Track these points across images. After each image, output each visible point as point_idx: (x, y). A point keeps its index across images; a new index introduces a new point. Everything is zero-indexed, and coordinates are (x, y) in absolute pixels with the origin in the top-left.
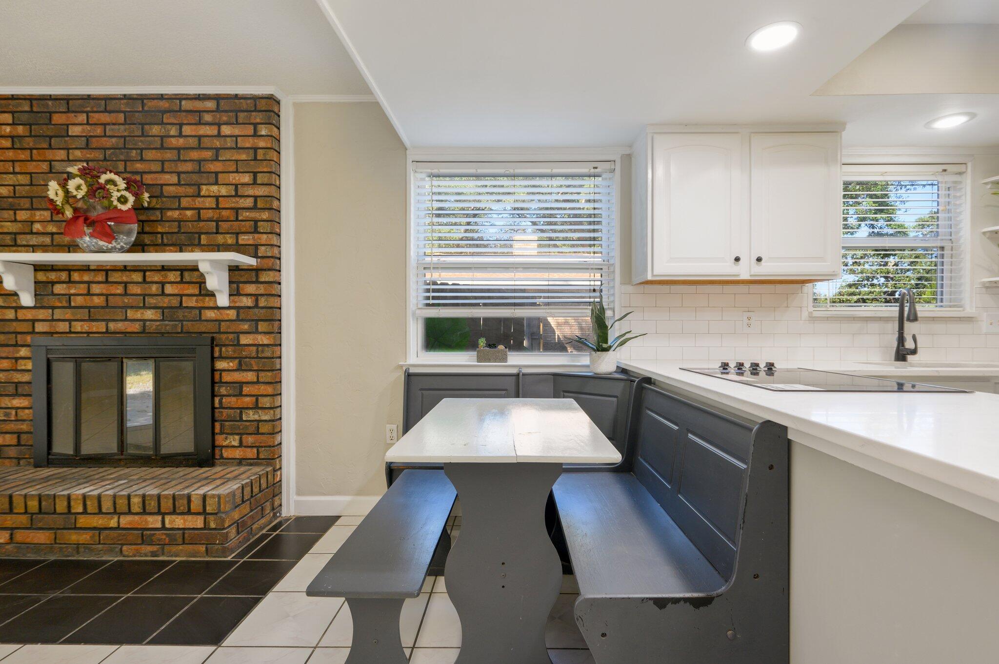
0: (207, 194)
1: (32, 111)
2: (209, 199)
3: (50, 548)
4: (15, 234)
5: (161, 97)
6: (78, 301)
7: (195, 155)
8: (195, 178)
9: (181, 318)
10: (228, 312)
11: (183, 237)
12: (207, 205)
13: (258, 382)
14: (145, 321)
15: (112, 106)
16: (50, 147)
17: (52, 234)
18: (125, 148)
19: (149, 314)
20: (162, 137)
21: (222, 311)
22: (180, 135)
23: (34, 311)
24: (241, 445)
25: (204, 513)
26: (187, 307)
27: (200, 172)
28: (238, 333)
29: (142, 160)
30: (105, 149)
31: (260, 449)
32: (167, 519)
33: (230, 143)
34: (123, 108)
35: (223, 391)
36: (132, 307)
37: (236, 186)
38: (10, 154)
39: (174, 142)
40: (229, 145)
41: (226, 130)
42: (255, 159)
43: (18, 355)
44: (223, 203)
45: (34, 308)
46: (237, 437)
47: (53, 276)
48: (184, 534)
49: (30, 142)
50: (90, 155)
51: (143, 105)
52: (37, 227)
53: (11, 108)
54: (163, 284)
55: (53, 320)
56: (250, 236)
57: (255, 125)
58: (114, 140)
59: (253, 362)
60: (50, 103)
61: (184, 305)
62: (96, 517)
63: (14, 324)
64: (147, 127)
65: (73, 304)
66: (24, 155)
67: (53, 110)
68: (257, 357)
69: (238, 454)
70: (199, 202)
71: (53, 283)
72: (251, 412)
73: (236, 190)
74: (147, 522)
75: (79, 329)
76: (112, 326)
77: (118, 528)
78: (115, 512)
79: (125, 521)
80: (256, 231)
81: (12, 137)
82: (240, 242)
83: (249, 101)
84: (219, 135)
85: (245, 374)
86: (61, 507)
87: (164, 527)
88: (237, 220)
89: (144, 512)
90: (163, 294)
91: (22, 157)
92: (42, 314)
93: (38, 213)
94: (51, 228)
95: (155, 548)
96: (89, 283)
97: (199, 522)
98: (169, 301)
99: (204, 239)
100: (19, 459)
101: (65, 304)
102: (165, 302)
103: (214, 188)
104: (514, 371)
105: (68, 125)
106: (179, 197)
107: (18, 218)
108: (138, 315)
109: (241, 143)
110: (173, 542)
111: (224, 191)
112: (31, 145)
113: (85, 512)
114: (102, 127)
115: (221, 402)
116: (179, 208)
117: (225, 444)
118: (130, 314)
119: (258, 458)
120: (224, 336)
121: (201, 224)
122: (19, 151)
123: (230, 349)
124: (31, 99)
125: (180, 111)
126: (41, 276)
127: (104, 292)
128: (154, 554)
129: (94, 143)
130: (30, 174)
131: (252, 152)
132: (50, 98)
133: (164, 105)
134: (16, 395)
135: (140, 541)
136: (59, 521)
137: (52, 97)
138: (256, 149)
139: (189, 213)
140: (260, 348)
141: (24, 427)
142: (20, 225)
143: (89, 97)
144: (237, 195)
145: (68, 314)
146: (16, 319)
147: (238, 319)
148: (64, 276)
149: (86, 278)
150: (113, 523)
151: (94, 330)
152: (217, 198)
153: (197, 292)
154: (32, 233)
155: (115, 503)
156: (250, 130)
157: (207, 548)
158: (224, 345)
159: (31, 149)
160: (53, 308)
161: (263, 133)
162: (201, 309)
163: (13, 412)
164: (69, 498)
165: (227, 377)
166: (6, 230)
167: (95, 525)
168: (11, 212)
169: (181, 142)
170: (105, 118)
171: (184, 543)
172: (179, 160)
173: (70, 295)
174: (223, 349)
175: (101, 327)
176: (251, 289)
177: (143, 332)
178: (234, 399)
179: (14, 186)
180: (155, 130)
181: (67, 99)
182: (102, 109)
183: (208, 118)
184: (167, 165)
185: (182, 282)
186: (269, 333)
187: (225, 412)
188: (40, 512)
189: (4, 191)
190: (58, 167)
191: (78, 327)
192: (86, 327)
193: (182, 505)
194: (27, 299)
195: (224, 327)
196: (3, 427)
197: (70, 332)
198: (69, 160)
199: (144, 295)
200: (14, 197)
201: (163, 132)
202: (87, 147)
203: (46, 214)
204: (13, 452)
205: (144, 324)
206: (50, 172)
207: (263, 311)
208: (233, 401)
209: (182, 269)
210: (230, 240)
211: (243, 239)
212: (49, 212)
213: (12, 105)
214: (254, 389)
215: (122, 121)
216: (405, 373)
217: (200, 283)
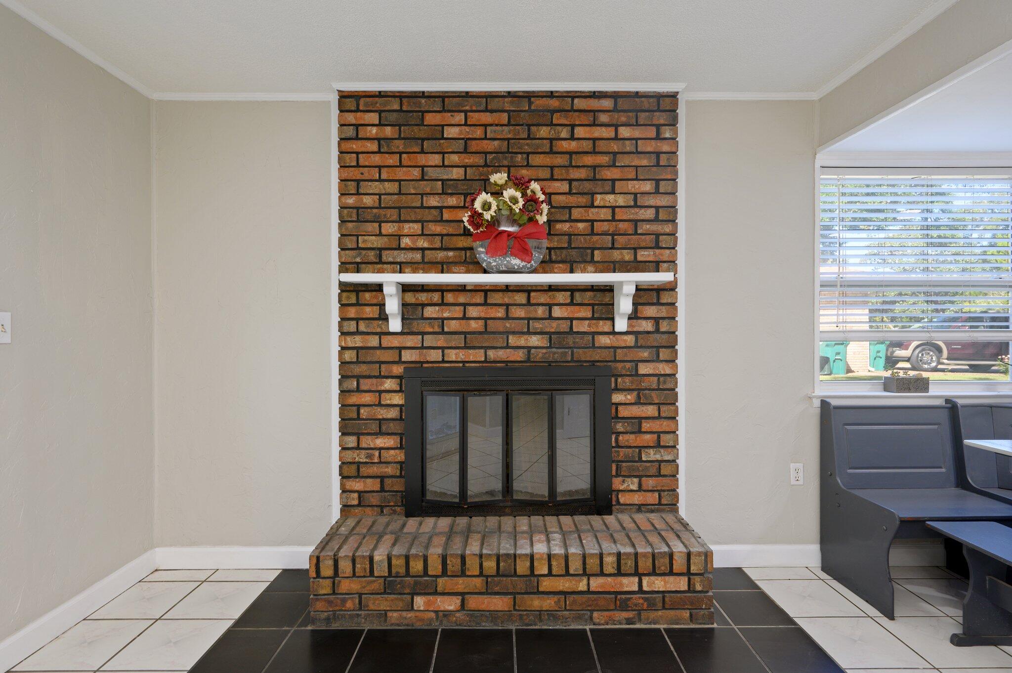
0: (602, 204)
1: (401, 111)
2: (605, 210)
3: (508, 615)
4: (380, 249)
5: (551, 95)
6: (453, 326)
7: (589, 160)
8: (587, 186)
9: (571, 344)
10: (625, 337)
11: (574, 253)
12: (602, 217)
13: (659, 417)
14: (529, 348)
15: (494, 104)
16: (422, 152)
17: (423, 249)
18: (508, 152)
19: (534, 341)
20: (551, 140)
21: (618, 336)
22: (572, 138)
23: (401, 338)
24: (640, 488)
25: (688, 573)
26: (578, 333)
27: (594, 179)
28: (637, 362)
29: (528, 165)
30: (486, 153)
31: (662, 494)
32: (645, 581)
33: (629, 146)
34: (507, 107)
35: (620, 427)
36: (514, 333)
37: (635, 195)
38: (376, 159)
39: (566, 145)
40: (628, 149)
41: (624, 132)
42: (658, 165)
43: (383, 388)
44: (620, 215)
45: (401, 333)
46: (636, 480)
47: (423, 297)
48: (664, 597)
49: (400, 145)
50: (469, 160)
51: (530, 104)
52: (406, 242)
53: (378, 107)
54: (550, 306)
55: (423, 347)
56: (651, 252)
57: (658, 127)
58: (496, 143)
59: (654, 394)
60: (423, 101)
61: (575, 330)
62: (562, 580)
63: (378, 352)
64: (533, 128)
65: (446, 329)
66: (392, 160)
67: (426, 109)
68: (659, 389)
69: (637, 499)
70: (592, 214)
71: (423, 305)
72: (651, 451)
73: (635, 200)
74: (621, 584)
75: (453, 358)
76: (491, 354)
77: (588, 592)
78: (584, 574)
79: (596, 583)
80: (657, 246)
81: (379, 140)
82: (639, 258)
83: (651, 100)
84: (616, 138)
85: (644, 408)
86: (522, 567)
87: (641, 590)
88: (636, 233)
89: (619, 573)
90: (550, 317)
91: (391, 162)
92: (411, 341)
93: (407, 226)
94: (423, 243)
95: (630, 615)
96: (465, 305)
97: (682, 584)
98: (558, 325)
99: (597, 255)
100: (382, 507)
101: (437, 329)
102: (553, 326)
103: (611, 197)
105: (443, 126)
106: (570, 208)
107: (384, 232)
108: (522, 341)
109: (642, 146)
110: (652, 606)
111: (621, 200)
112: (401, 149)
113: (550, 574)
114: (483, 128)
115: (617, 440)
116: (570, 220)
117: (622, 488)
118: (513, 340)
119: (660, 504)
120: (619, 366)
121: (595, 238)
122: (387, 155)
123: (627, 379)
124: (401, 96)
125: (573, 110)
126: (410, 298)
127: (483, 315)
128: (629, 621)
129: (474, 146)
130: (400, 181)
131: (654, 156)
132: (422, 95)
133: (554, 103)
134: (380, 433)
135: (613, 607)
136: (521, 585)
137: (426, 94)
138: (658, 154)
139: (581, 226)
140: (662, 379)
141: (389, 470)
142: (386, 239)
143: (467, 95)
144: (636, 206)
145: (441, 341)
146: (380, 347)
147: (636, 346)
148: (436, 297)
149: (462, 299)
150: (582, 586)
151: (471, 358)
152: (613, 208)
153: (590, 315)
154: (399, 248)
155: (584, 563)
156: (652, 131)
157: (691, 615)
158: (621, 376)
159: (401, 153)
160: (423, 334)
161: (667, 135)
162: (594, 334)
163: (377, 453)
164: (532, 557)
165: (624, 412)
166: (369, 245)
167: (561, 588)
168: (376, 225)
169: (573, 145)
170: (486, 118)
171: (664, 608)
172: (571, 166)
173: (443, 319)
175: (479, 355)
176: (651, 311)
177: (528, 360)
178: (632, 436)
179: (380, 195)
180: (544, 132)
181: (443, 97)
182: (483, 108)
183: (603, 118)
184: (556, 171)
185: (572, 303)
186: (672, 361)
187: (622, 451)
188: (498, 574)
189: (368, 201)
190: (432, 173)
191: (452, 355)
192: (462, 355)
193: (663, 564)
194: (395, 325)
195: (620, 355)
196: (364, 470)
197: (443, 361)
198: (444, 166)
199: (529, 319)
200: (380, 207)
201: (552, 135)
202: (465, 151)
203: (416, 227)
204: (374, 499)
205: (529, 352)
206: (423, 179)
207: (665, 336)
208: (630, 439)
209: (572, 289)
210: (628, 256)
211: (643, 255)
212: (420, 225)
213: (379, 103)
214: (656, 426)
215: (506, 121)
216: (817, 403)
217: (593, 305)
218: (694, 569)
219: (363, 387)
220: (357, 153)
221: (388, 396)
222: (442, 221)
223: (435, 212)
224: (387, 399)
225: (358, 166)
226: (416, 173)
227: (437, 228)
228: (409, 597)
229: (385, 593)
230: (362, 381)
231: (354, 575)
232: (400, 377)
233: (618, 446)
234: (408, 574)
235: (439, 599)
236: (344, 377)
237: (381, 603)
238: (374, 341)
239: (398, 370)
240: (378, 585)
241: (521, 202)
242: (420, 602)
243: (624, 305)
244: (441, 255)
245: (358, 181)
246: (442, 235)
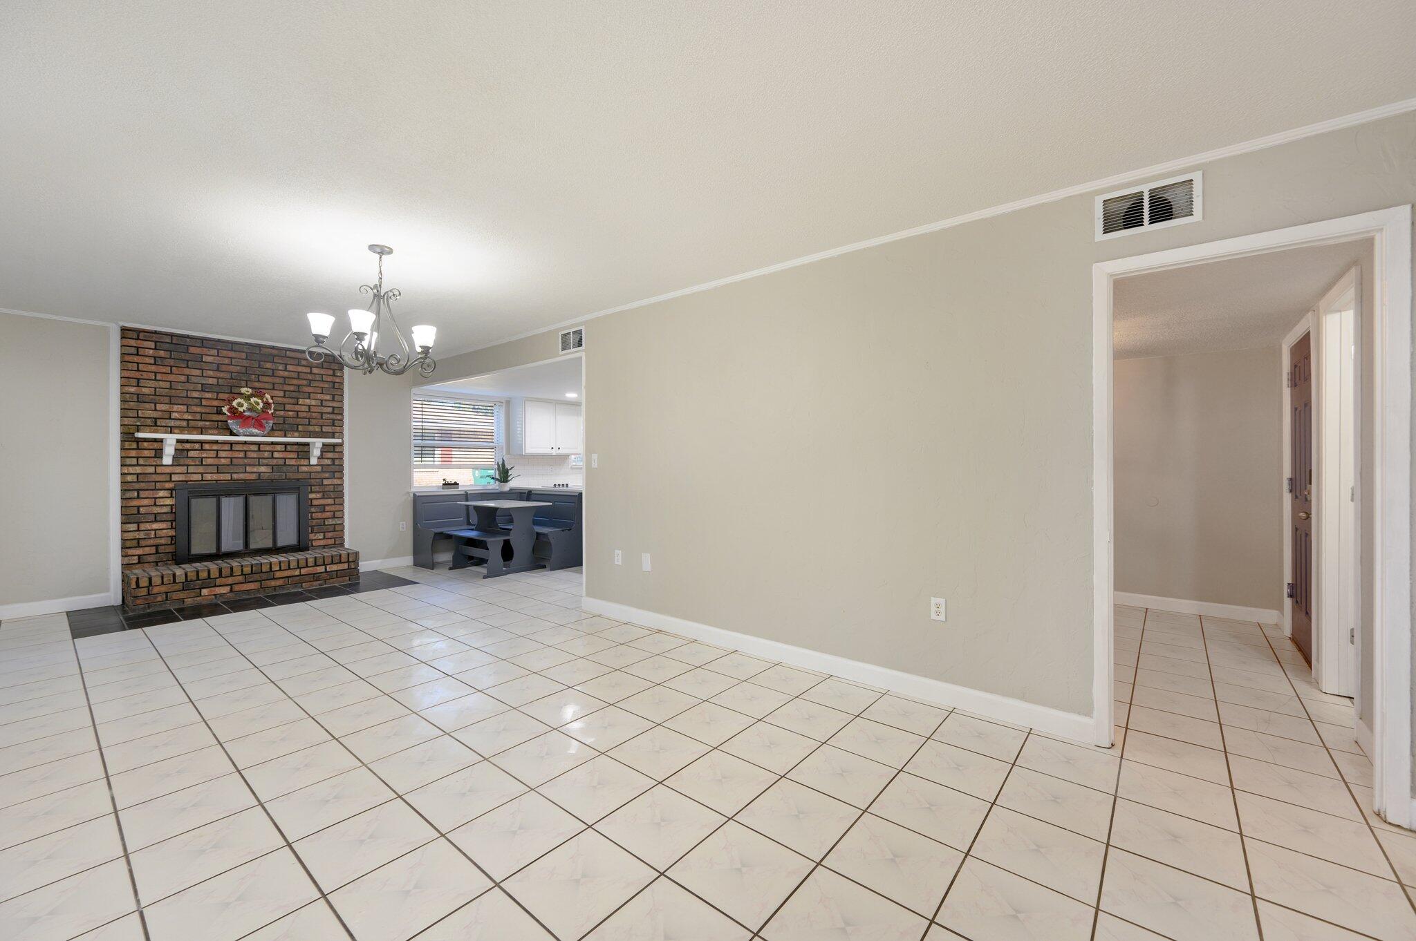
0: (303, 404)
1: (172, 343)
2: (304, 406)
4: (156, 419)
5: (273, 347)
6: (210, 461)
7: (295, 382)
8: (295, 394)
9: (285, 471)
10: (316, 467)
11: (286, 426)
12: (303, 410)
13: (335, 504)
14: (259, 473)
15: (236, 348)
16: (188, 367)
17: (188, 420)
19: (263, 469)
20: (273, 370)
21: (312, 467)
22: (286, 370)
23: (171, 468)
24: (324, 538)
25: (348, 562)
26: (289, 465)
27: (298, 391)
28: (322, 479)
30: (232, 373)
31: (336, 539)
32: (328, 567)
33: (318, 378)
34: (245, 350)
35: (313, 510)
36: (250, 465)
37: (322, 401)
38: (153, 368)
39: (282, 373)
40: (317, 379)
41: (315, 370)
42: (334, 388)
43: (158, 496)
44: (313, 409)
45: (172, 465)
46: (322, 534)
47: (188, 446)
48: (337, 573)
49: (172, 362)
51: (260, 350)
52: (174, 415)
53: (154, 339)
54: (272, 452)
55: (187, 473)
56: (330, 428)
57: (334, 370)
58: (238, 368)
59: (331, 494)
60: (188, 340)
61: (287, 464)
62: (286, 572)
63: (154, 476)
64: (262, 363)
65: (204, 463)
67: (190, 344)
68: (334, 491)
69: (322, 543)
70: (297, 408)
71: (188, 450)
72: (330, 520)
73: (322, 403)
74: (317, 570)
75: (210, 478)
76: (235, 476)
77: (300, 575)
78: (298, 567)
79: (304, 571)
80: (333, 425)
81: (156, 357)
84: (311, 373)
85: (326, 500)
86: (266, 568)
87: (326, 571)
88: (322, 419)
89: (316, 565)
90: (273, 457)
91: (164, 371)
92: (178, 469)
93: (176, 406)
94: (187, 416)
95: (321, 582)
96: (217, 451)
97: (345, 566)
98: (277, 462)
99: (300, 428)
100: (157, 563)
101: (198, 463)
102: (274, 462)
103: (308, 401)
104: (463, 493)
105: (202, 355)
106: (284, 404)
107: (158, 408)
108: (255, 469)
109: (325, 378)
110: (331, 577)
111: (313, 403)
112: (172, 364)
113: (280, 570)
114: (230, 359)
115: (311, 516)
116: (284, 410)
117: (314, 538)
118: (249, 469)
119: (335, 544)
120: (313, 481)
121: (299, 420)
122: (161, 367)
123: (317, 487)
124: (172, 335)
125: (285, 356)
126: (182, 447)
127: (229, 456)
128: (320, 585)
129: (223, 368)
130: (171, 382)
131: (331, 384)
132: (188, 337)
133: (275, 352)
134: (156, 521)
135: (312, 580)
136: (264, 576)
137: (190, 337)
138: (334, 383)
139: (291, 413)
140: (336, 487)
141: (163, 541)
142: (160, 413)
143: (219, 341)
144: (322, 405)
145: (201, 469)
146: (156, 473)
147: (322, 471)
148: (197, 446)
149: (215, 447)
150: (297, 573)
151: (222, 478)
152: (309, 406)
153: (296, 457)
154: (170, 418)
155: (298, 563)
156: (330, 372)
157: (349, 578)
158: (314, 485)
159: (171, 366)
160: (188, 466)
161: (339, 374)
162: (298, 466)
163: (153, 533)
164: (271, 564)
165: (315, 502)
166: (147, 416)
167: (284, 575)
168: (152, 405)
169: (286, 374)
170: (232, 354)
171: (337, 577)
173: (202, 458)
174: (313, 487)
175: (228, 477)
176: (330, 455)
177: (259, 479)
179: (155, 388)
180: (269, 365)
181: (202, 340)
182: (230, 348)
183: (304, 362)
185: (285, 451)
186: (341, 478)
187: (314, 521)
188: (252, 573)
189: (145, 391)
190: (193, 379)
191: (208, 477)
192: (215, 477)
193: (336, 559)
194: (167, 460)
195: (313, 475)
196: (142, 543)
197: (202, 480)
198: (203, 376)
199: (259, 459)
200: (155, 395)
201: (274, 367)
202: (218, 370)
203: (183, 408)
204: (152, 558)
205: (259, 475)
206: (188, 382)
207: (337, 467)
208: (319, 515)
209: (286, 444)
210: (317, 429)
211: (325, 429)
212: (186, 407)
213: (155, 337)
214: (332, 508)
215: (245, 358)
216: (412, 495)
217: (298, 452)
218: (350, 560)
219: (141, 496)
220: (138, 363)
221: (161, 500)
222: (201, 405)
223: (197, 401)
224: (160, 502)
225: (138, 370)
226: (183, 378)
227: (198, 409)
228: (198, 590)
229: (183, 590)
230: (141, 492)
231: (163, 583)
232: (171, 490)
233: (312, 519)
234: (198, 579)
235: (217, 588)
236: (124, 491)
237: (181, 595)
238: (151, 470)
239: (171, 485)
240: (180, 586)
241: (261, 405)
242: (205, 592)
243: (316, 452)
244: (201, 424)
245: (138, 379)
246: (202, 413)
